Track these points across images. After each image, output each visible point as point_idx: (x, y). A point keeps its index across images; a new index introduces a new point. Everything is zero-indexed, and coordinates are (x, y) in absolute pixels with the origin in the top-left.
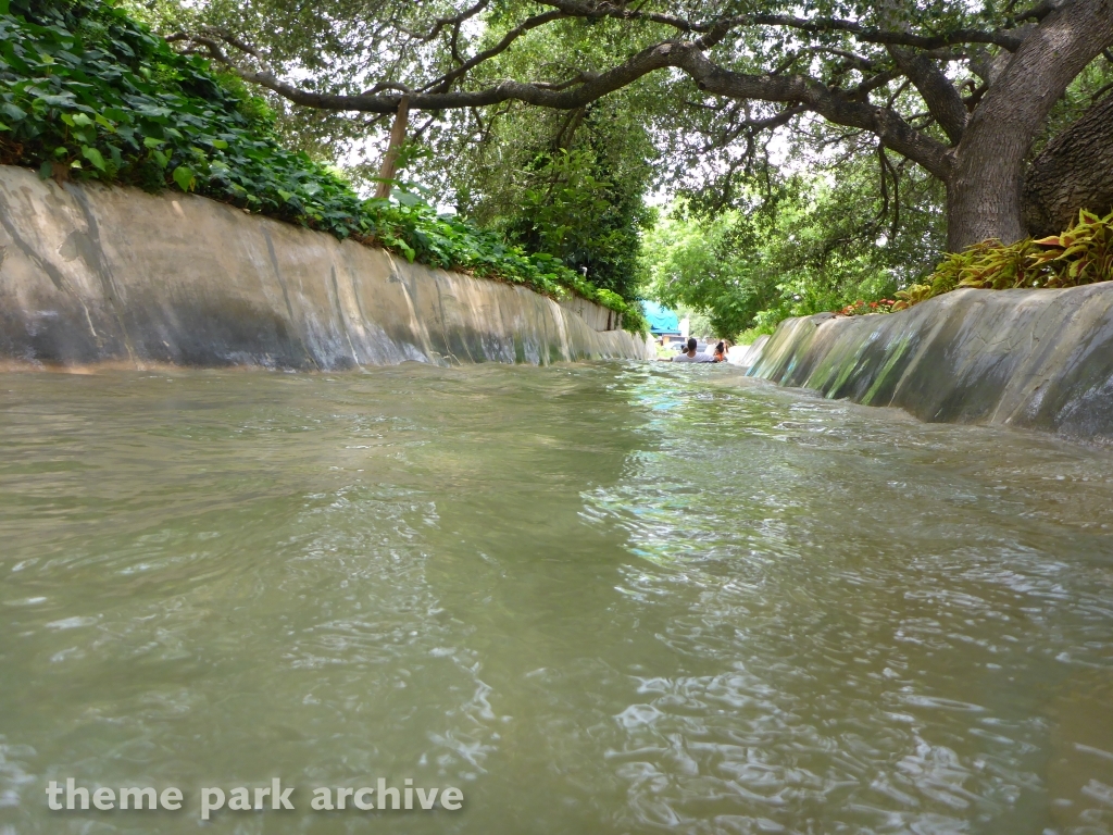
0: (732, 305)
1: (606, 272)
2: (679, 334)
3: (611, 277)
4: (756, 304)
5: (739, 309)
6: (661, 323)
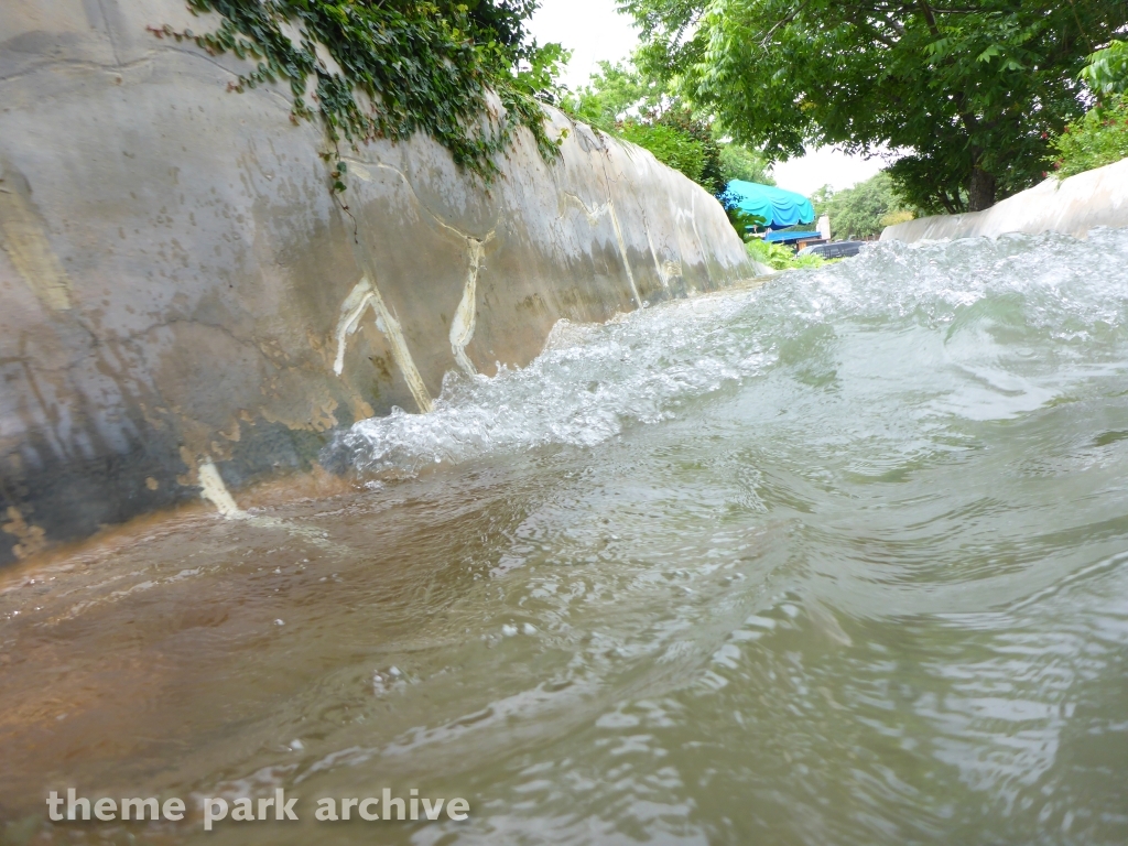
2: (819, 237)
6: (786, 216)
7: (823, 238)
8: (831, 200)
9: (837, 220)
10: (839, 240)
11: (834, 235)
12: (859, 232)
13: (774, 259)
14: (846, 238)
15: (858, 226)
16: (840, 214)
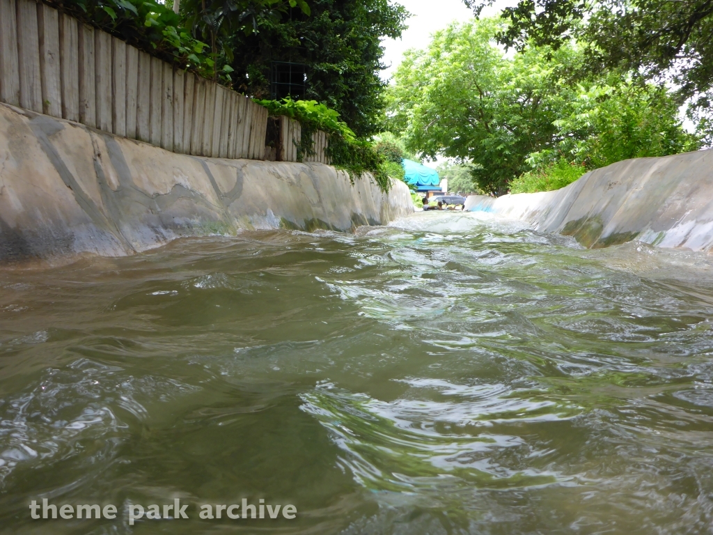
0: (499, 148)
1: (326, 87)
2: (440, 190)
3: (335, 94)
4: (525, 146)
5: (507, 152)
6: (425, 180)
7: (443, 191)
8: (450, 169)
9: (452, 181)
10: (452, 194)
11: (449, 189)
12: (464, 190)
13: (418, 203)
14: (456, 192)
15: (464, 187)
16: (454, 179)
